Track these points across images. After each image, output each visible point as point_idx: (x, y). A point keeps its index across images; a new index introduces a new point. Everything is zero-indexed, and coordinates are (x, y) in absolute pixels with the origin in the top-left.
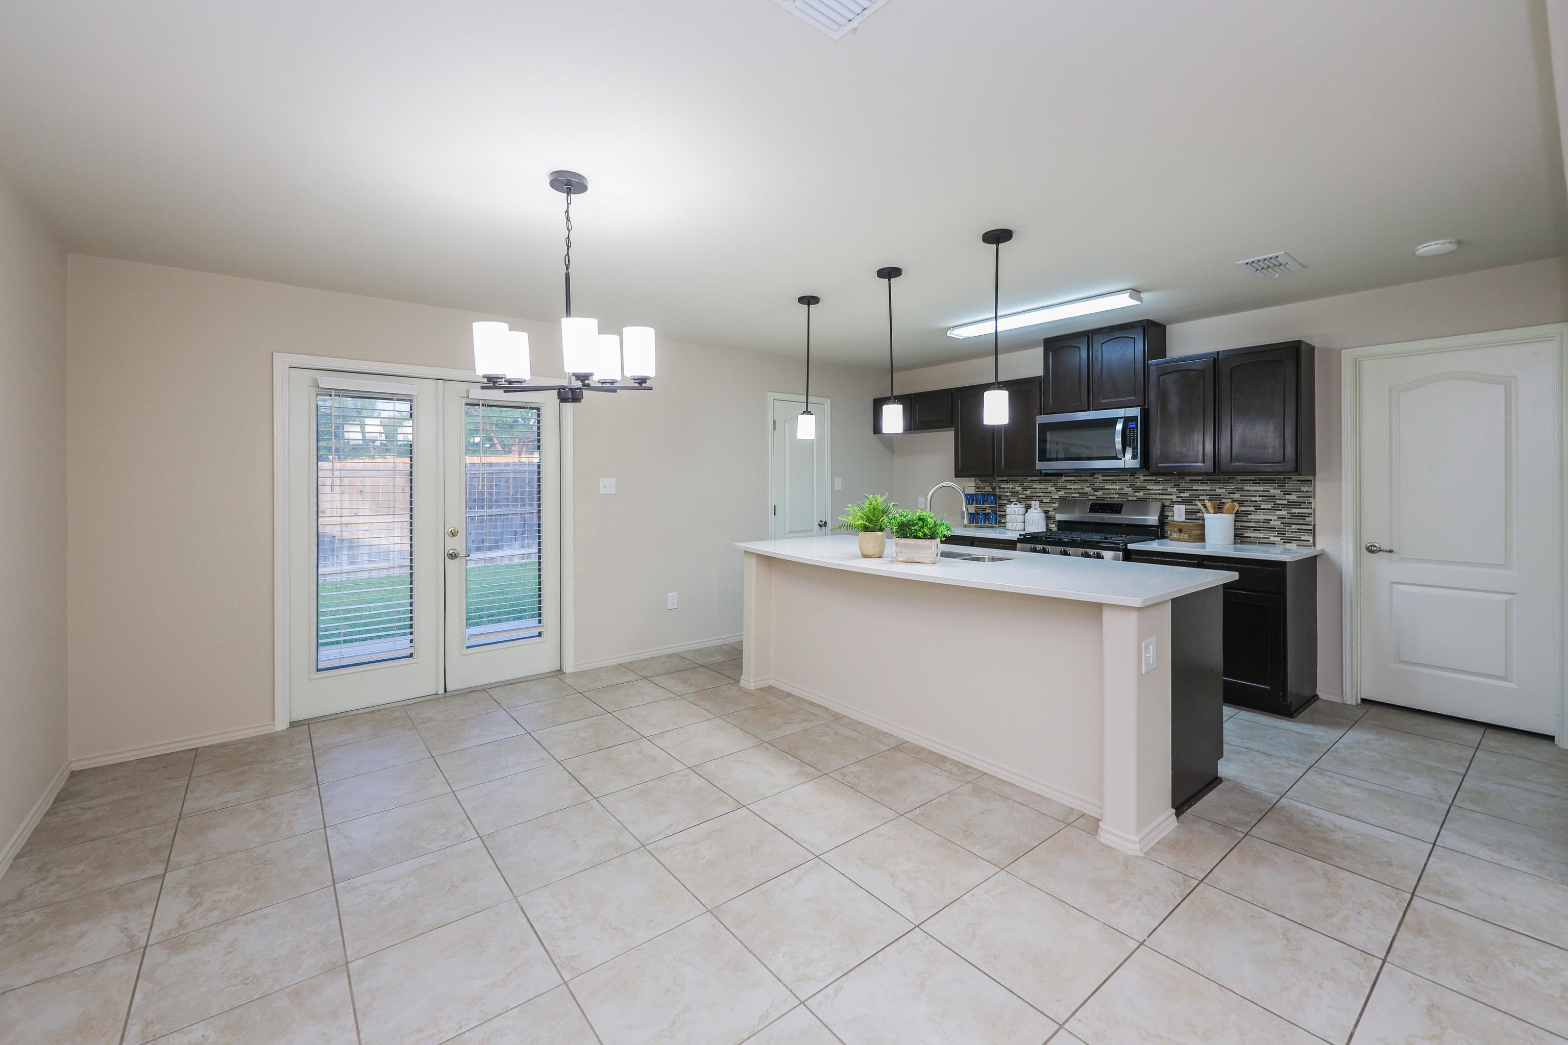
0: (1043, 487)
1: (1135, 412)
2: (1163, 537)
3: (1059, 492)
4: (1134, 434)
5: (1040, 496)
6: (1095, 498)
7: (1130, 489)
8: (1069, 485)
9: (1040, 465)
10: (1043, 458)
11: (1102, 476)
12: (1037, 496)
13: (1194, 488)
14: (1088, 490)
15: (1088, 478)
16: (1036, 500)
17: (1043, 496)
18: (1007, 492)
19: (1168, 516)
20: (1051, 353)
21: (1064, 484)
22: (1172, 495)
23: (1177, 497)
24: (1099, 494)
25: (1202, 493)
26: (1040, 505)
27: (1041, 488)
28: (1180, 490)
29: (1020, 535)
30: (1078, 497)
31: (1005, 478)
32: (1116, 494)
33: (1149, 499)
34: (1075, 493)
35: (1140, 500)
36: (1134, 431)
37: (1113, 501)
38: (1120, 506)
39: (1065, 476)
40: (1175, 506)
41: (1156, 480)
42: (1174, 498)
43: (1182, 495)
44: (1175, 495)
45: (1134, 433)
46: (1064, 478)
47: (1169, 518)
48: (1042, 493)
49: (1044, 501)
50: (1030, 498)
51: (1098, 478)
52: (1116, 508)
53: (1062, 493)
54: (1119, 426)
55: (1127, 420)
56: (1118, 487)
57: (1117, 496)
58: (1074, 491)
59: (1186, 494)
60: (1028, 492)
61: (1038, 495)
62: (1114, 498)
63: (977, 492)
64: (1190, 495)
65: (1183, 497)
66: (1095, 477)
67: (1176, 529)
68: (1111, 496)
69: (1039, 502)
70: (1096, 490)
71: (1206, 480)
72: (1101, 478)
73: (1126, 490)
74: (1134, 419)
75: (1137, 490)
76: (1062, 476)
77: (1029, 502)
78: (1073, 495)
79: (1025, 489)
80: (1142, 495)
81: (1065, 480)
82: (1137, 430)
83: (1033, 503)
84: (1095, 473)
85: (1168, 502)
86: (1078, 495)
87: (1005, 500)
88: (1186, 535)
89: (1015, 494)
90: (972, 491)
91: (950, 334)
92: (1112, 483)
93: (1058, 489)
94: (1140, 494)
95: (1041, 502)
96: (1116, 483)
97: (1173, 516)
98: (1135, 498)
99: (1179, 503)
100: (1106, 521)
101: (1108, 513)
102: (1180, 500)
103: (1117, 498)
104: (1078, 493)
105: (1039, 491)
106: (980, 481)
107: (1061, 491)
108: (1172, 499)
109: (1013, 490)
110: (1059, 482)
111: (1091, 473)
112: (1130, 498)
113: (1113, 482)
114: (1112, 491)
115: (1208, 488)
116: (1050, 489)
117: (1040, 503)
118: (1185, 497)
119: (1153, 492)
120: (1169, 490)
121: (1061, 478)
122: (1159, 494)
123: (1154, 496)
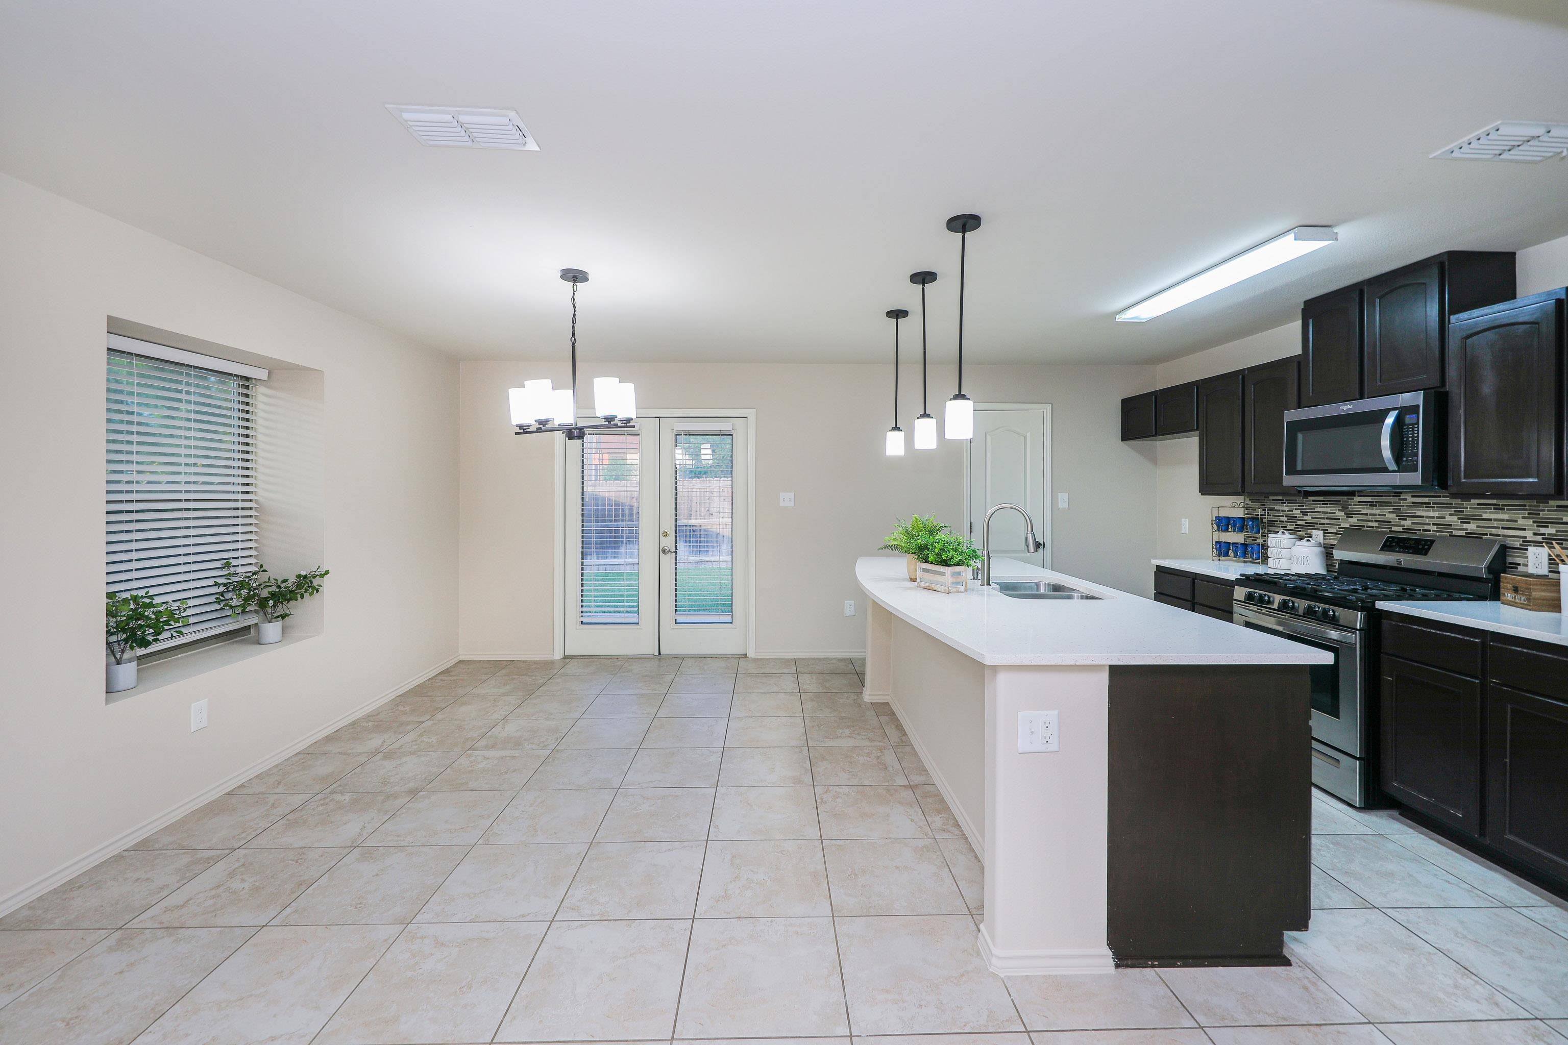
0: (1328, 510)
1: (1416, 398)
2: (1495, 595)
3: (1350, 519)
4: (1413, 433)
5: (1324, 524)
6: (1400, 529)
7: (1455, 518)
8: (1364, 509)
9: (1289, 481)
10: (1292, 471)
11: (1413, 496)
12: (1320, 524)
14: (1391, 517)
16: (1319, 529)
17: (1328, 524)
18: (1283, 516)
19: (1519, 564)
20: (1311, 321)
21: (1357, 508)
22: (1525, 529)
23: (1535, 534)
24: (1408, 523)
26: (1324, 536)
27: (1327, 513)
28: (1539, 522)
29: (1241, 575)
30: (1376, 527)
31: (1280, 498)
32: (1434, 524)
33: (1486, 535)
34: (1372, 521)
35: (1470, 536)
36: (1413, 428)
37: (1427, 536)
38: (1429, 543)
39: (1359, 496)
40: (1529, 548)
41: (1497, 505)
42: (1529, 535)
43: (1542, 530)
44: (1530, 530)
45: (1413, 431)
46: (1357, 499)
47: (1521, 568)
48: (1327, 518)
49: (1330, 530)
50: (1310, 525)
51: (1406, 499)
52: (1421, 546)
53: (1354, 520)
54: (1390, 420)
55: (1404, 412)
56: (1436, 514)
57: (1435, 528)
58: (1370, 518)
59: (1551, 530)
60: (1308, 518)
61: (1322, 521)
62: (1430, 531)
63: (1247, 514)
64: (1557, 531)
65: (1544, 534)
67: (1510, 586)
68: (1426, 527)
69: (1322, 532)
70: (1403, 518)
72: (1411, 500)
73: (1449, 519)
74: (1414, 409)
75: (1466, 520)
76: (1355, 496)
77: (1309, 532)
78: (1370, 524)
79: (1305, 513)
80: (1475, 528)
81: (1359, 502)
82: (1418, 427)
83: (1314, 532)
84: (1401, 493)
85: (1519, 541)
86: (1376, 524)
87: (1279, 527)
88: (1523, 598)
89: (1292, 519)
90: (1239, 513)
91: (1120, 318)
92: (1426, 507)
93: (1349, 515)
94: (1472, 527)
95: (1326, 532)
96: (1433, 507)
97: (1526, 565)
98: (1463, 533)
99: (1538, 544)
100: (1403, 565)
101: (1408, 553)
102: (1539, 538)
103: (1434, 531)
104: (1376, 521)
105: (1322, 515)
106: (1250, 500)
107: (1352, 517)
108: (1526, 537)
109: (1290, 514)
110: (1350, 505)
111: (1395, 493)
112: (1455, 533)
113: (1428, 506)
114: (1427, 521)
116: (1338, 513)
117: (1324, 533)
118: (1549, 534)
119: (1494, 524)
120: (1521, 522)
121: (1353, 499)
122: (1503, 528)
123: (1494, 531)
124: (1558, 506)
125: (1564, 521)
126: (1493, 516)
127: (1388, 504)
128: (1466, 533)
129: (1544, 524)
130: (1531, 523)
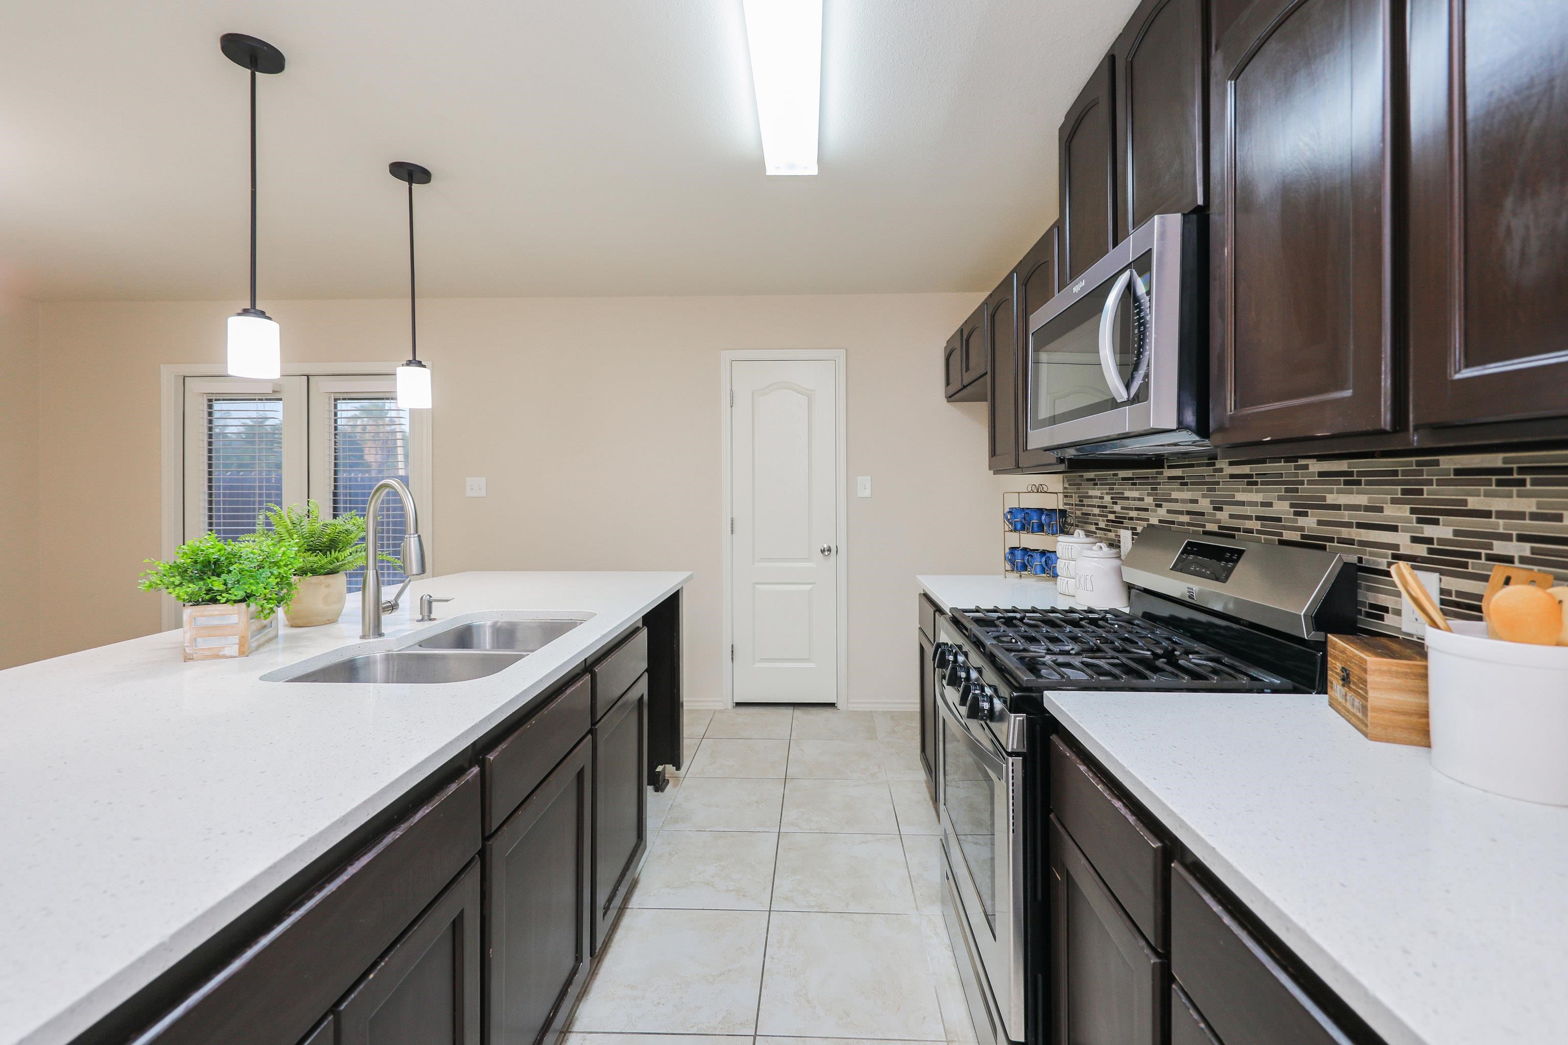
0: (1139, 494)
3: (1159, 510)
5: (1133, 519)
7: (1287, 505)
8: (1174, 490)
11: (1231, 464)
12: (1129, 519)
13: (1473, 503)
15: (1206, 471)
16: (1128, 529)
17: (1136, 519)
18: (1095, 506)
19: (1386, 609)
22: (1394, 529)
23: (1415, 540)
24: (1224, 516)
25: (1501, 526)
27: (1135, 499)
28: (1422, 511)
30: (1189, 524)
32: (1258, 519)
33: (1333, 540)
34: (1182, 513)
38: (1237, 555)
39: (1170, 467)
40: (1404, 572)
41: (1350, 474)
42: (1402, 540)
43: (1429, 531)
44: (1405, 530)
47: (1389, 619)
48: (1135, 509)
49: (1140, 529)
50: (1120, 521)
51: (1222, 471)
52: (1224, 564)
53: (1164, 512)
54: (1114, 297)
56: (1260, 498)
57: (1258, 525)
58: (1181, 507)
59: (1442, 531)
60: (1118, 508)
61: (1131, 514)
62: (1251, 530)
64: (1456, 533)
65: (1431, 540)
66: (1218, 466)
68: (1248, 524)
69: (1132, 532)
70: (1218, 505)
71: (1522, 470)
72: (1228, 471)
73: (1278, 507)
75: (1301, 508)
76: (1163, 468)
77: (1118, 533)
78: (1181, 518)
79: (1115, 500)
80: (1316, 525)
81: (1169, 479)
83: (1123, 535)
85: (1385, 556)
86: (1185, 518)
89: (1106, 510)
92: (1248, 483)
93: (1158, 502)
94: (1309, 523)
95: (1135, 531)
96: (1257, 483)
97: (1399, 613)
98: (1297, 536)
99: (1419, 563)
101: (1205, 574)
102: (1421, 550)
103: (1259, 532)
104: (1188, 513)
105: (1131, 504)
107: (1162, 506)
108: (1396, 547)
109: (1101, 502)
110: (1160, 484)
112: (1288, 535)
114: (1249, 511)
115: (1529, 505)
116: (1147, 500)
117: (1134, 534)
118: (1441, 541)
119: (1343, 516)
120: (1392, 512)
121: (1162, 473)
122: (1360, 526)
123: (1345, 533)
124: (1458, 472)
125: (1470, 506)
126: (1343, 499)
127: (1199, 482)
128: (1303, 537)
129: (1428, 516)
130: (1408, 514)
